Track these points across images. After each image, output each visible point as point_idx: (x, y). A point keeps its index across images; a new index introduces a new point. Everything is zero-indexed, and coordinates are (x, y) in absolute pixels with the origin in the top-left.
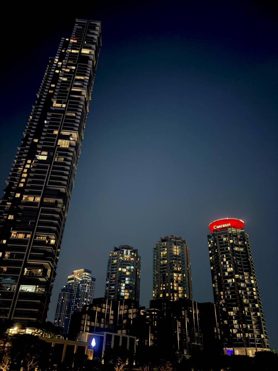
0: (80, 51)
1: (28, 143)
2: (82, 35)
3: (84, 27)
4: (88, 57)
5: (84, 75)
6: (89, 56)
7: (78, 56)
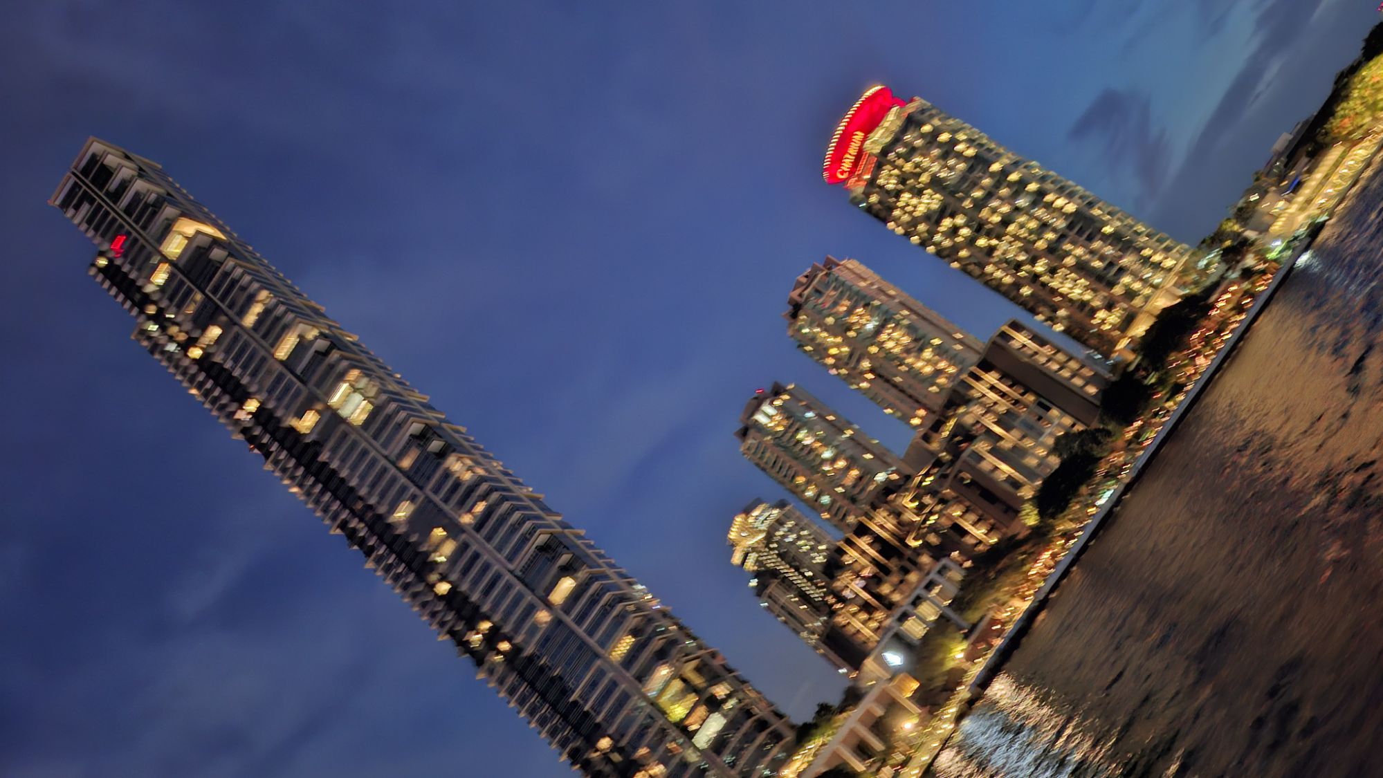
0: (165, 259)
1: (362, 534)
2: (114, 220)
3: (86, 197)
4: (198, 248)
5: (251, 299)
6: (194, 245)
7: (180, 276)
